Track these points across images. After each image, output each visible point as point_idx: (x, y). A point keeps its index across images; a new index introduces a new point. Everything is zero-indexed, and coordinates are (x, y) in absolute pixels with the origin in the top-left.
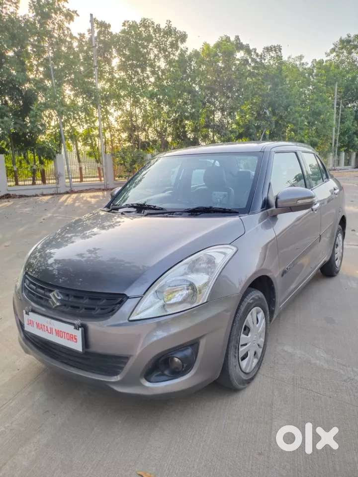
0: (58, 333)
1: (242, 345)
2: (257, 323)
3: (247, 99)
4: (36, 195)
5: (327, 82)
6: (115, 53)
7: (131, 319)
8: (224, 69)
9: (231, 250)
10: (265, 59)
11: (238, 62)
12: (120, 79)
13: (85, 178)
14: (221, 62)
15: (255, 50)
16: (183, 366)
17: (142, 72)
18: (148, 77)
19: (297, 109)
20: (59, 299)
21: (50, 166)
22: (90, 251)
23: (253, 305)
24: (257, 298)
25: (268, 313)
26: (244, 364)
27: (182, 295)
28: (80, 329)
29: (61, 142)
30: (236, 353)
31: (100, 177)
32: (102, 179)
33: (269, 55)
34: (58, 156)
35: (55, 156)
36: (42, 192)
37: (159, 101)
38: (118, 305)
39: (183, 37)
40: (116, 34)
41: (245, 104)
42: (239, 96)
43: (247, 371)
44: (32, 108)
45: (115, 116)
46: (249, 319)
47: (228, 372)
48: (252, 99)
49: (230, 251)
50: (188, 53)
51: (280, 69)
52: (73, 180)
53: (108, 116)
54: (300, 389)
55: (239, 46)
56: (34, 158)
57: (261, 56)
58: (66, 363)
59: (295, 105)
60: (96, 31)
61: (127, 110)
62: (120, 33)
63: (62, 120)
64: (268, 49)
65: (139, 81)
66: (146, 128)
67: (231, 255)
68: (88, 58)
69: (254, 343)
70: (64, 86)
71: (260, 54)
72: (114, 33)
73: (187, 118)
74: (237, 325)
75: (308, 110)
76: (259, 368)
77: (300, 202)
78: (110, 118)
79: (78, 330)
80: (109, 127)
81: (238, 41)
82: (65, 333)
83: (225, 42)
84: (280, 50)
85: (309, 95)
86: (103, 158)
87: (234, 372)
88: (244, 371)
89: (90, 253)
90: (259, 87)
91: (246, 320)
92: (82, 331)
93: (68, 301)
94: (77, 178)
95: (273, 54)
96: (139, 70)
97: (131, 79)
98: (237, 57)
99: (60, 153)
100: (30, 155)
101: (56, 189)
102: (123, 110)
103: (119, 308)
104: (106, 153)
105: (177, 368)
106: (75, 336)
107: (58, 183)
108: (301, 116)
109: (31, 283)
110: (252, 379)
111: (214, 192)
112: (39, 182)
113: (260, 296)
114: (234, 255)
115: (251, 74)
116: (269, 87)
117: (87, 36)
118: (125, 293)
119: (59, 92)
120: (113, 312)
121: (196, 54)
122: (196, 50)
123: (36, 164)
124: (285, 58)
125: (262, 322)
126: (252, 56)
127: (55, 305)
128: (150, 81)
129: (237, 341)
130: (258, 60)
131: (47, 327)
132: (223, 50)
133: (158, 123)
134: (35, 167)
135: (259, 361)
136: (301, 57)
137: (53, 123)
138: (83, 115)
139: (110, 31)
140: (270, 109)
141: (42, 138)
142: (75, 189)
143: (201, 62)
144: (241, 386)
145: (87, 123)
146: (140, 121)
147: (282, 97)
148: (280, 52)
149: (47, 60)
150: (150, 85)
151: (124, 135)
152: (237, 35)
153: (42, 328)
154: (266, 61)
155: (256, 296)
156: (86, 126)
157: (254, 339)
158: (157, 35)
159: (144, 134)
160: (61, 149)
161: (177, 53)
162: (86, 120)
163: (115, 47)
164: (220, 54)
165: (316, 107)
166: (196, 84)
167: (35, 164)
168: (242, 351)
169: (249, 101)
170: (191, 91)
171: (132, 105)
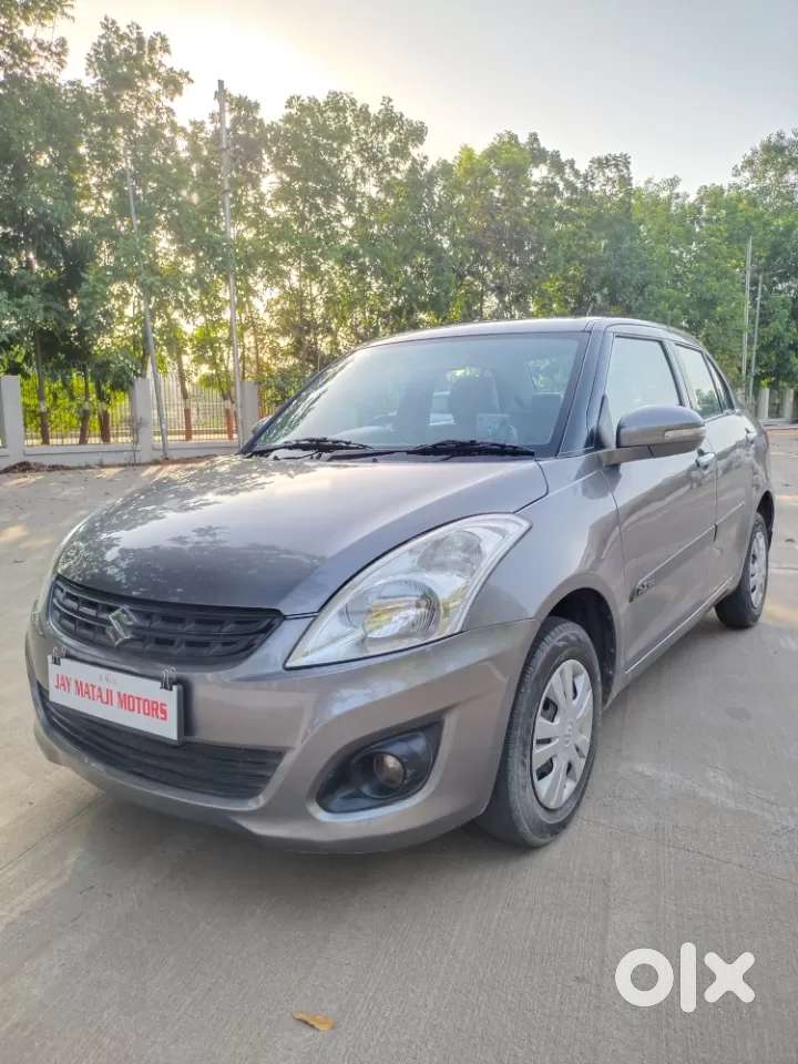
0: (125, 701)
1: (540, 742)
2: (574, 697)
3: (554, 268)
4: (88, 467)
5: (731, 236)
6: (267, 164)
7: (288, 665)
8: (504, 202)
9: (517, 527)
10: (593, 184)
11: (534, 189)
12: (277, 219)
13: (196, 433)
14: (498, 187)
15: (572, 163)
16: (405, 773)
17: (327, 204)
18: (339, 218)
19: (665, 291)
20: (129, 627)
21: (120, 407)
22: (200, 531)
23: (566, 652)
24: (572, 638)
25: (599, 679)
26: (544, 786)
27: (406, 618)
28: (175, 687)
29: (146, 354)
30: (525, 756)
31: (230, 432)
32: (235, 436)
33: (604, 175)
34: (138, 382)
35: (131, 383)
36: (101, 460)
37: (362, 270)
38: (263, 635)
39: (418, 133)
40: (273, 123)
41: (550, 280)
42: (536, 262)
43: (552, 805)
44: (86, 276)
45: (265, 299)
46: (557, 685)
47: (508, 798)
48: (566, 270)
49: (515, 527)
50: (428, 167)
51: (625, 206)
52: (169, 438)
53: (251, 298)
54: (671, 849)
55: (539, 156)
56: (87, 386)
57: (586, 177)
58: (140, 775)
59: (661, 284)
60: (228, 117)
61: (291, 288)
62: (281, 120)
63: (151, 306)
64: (602, 163)
65: (320, 224)
66: (333, 326)
67: (517, 537)
68: (209, 173)
69: (567, 742)
70: (158, 232)
71: (582, 172)
72: (267, 122)
73: (423, 307)
74: (528, 691)
75: (688, 295)
76: (578, 804)
77: (670, 435)
78: (255, 301)
79: (171, 689)
80: (252, 324)
81: (535, 146)
82: (139, 699)
83: (508, 146)
84: (627, 164)
85: (691, 262)
86: (237, 391)
87: (521, 800)
88: (545, 803)
89: (199, 536)
90: (582, 242)
91: (549, 684)
92: (179, 692)
93: (149, 629)
94: (179, 433)
95: (611, 173)
96: (319, 201)
97: (302, 220)
98: (533, 179)
99: (143, 376)
100: (77, 380)
101: (132, 454)
102: (283, 287)
103: (263, 641)
104: (244, 377)
105: (391, 781)
106: (162, 704)
107: (136, 442)
108: (671, 308)
109: (69, 596)
110: (563, 825)
111: (480, 415)
112: (94, 440)
113: (581, 637)
114: (523, 536)
115: (563, 216)
116: (603, 245)
117: (210, 127)
118: (277, 608)
119: (145, 244)
120: (249, 649)
121: (445, 169)
122: (445, 161)
123: (91, 399)
124: (638, 181)
125: (586, 698)
126: (566, 176)
127: (120, 640)
128: (343, 226)
129: (528, 731)
130: (579, 185)
131: (99, 689)
132: (502, 162)
133: (359, 316)
134: (87, 406)
135: (579, 785)
136: (673, 182)
137: (129, 312)
138: (195, 296)
139: (258, 117)
140: (605, 291)
141: (104, 342)
142: (174, 455)
143: (455, 187)
144: (536, 839)
145: (203, 312)
146: (319, 311)
147: (630, 265)
148: (628, 168)
149: (122, 175)
150: (344, 235)
151: (285, 342)
152: (533, 131)
153: (88, 693)
154: (597, 188)
155: (573, 634)
156: (201, 320)
157: (567, 732)
158: (362, 128)
159: (329, 339)
160: (144, 368)
161: (405, 166)
162: (203, 306)
163: (269, 151)
164: (496, 172)
165: (704, 289)
166: (443, 235)
167: (86, 400)
168: (540, 754)
169: (558, 273)
170: (432, 250)
171: (302, 277)
